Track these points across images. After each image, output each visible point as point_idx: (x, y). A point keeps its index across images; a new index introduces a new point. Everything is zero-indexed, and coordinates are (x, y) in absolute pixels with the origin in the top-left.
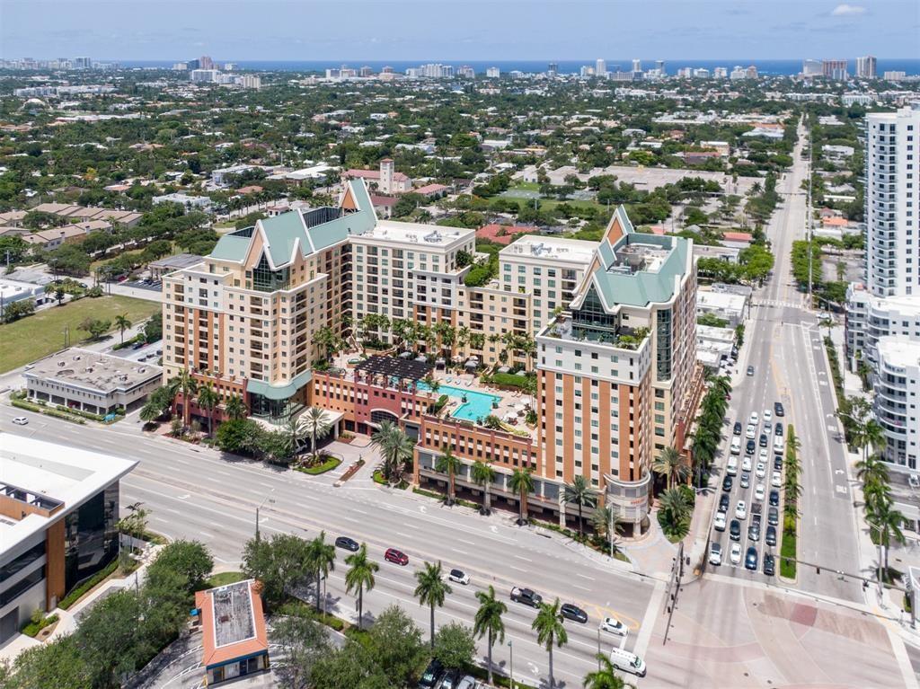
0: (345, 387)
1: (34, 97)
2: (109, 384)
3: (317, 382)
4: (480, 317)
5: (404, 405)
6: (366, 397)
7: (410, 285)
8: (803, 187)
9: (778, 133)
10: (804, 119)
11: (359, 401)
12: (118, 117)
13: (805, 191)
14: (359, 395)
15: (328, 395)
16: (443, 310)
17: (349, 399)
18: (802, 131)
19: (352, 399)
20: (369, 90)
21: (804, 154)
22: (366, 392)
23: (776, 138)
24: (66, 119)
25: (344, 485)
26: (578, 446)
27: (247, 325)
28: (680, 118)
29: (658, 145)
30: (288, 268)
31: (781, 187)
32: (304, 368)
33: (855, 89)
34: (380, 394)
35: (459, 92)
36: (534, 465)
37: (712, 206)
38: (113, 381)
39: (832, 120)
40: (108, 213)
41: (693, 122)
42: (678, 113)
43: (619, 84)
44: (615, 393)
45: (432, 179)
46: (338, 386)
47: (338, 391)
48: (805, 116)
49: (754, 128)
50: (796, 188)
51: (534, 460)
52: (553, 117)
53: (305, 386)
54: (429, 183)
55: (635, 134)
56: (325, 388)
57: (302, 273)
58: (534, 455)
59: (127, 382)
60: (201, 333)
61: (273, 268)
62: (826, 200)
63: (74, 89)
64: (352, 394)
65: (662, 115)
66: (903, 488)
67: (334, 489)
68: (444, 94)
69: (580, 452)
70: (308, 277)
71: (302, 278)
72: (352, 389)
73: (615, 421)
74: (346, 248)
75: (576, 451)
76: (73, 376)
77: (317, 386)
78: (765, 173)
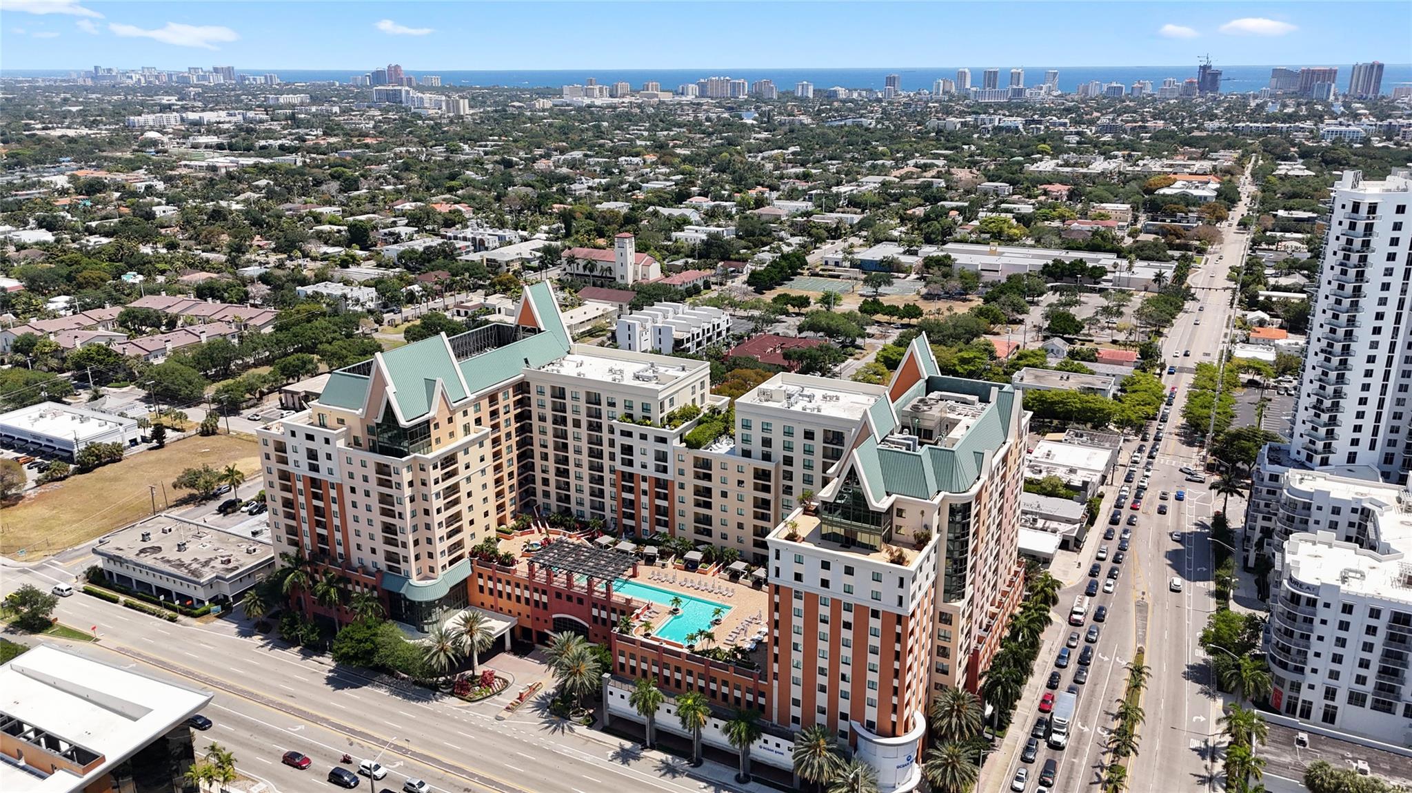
0: (518, 586)
1: (152, 129)
2: (206, 569)
3: (481, 576)
4: (708, 492)
5: (595, 612)
6: (545, 599)
7: (612, 443)
8: (1230, 278)
9: (1209, 191)
10: (1255, 165)
11: (537, 603)
12: (265, 161)
13: (1232, 284)
14: (536, 596)
15: (496, 593)
16: (657, 480)
17: (523, 601)
18: (1247, 187)
19: (527, 600)
20: (623, 119)
21: (1244, 224)
22: (544, 592)
23: (1205, 198)
24: (193, 163)
25: (510, 718)
26: (823, 689)
27: (374, 501)
28: (1067, 164)
29: (1026, 209)
30: (428, 422)
31: (1195, 280)
32: (460, 557)
33: (1343, 114)
34: (564, 597)
35: (749, 122)
36: (762, 707)
37: (1088, 306)
38: (212, 564)
39: (1296, 169)
40: (233, 311)
41: (1085, 170)
42: (1066, 156)
43: (985, 108)
44: (875, 623)
45: (690, 260)
46: (508, 583)
47: (508, 589)
48: (1256, 161)
49: (1175, 181)
50: (1221, 280)
51: (762, 701)
52: (880, 162)
53: (466, 580)
54: (686, 267)
55: (996, 192)
56: (490, 584)
57: (450, 427)
58: (763, 695)
59: (230, 566)
60: (317, 508)
61: (403, 422)
62: (1261, 298)
63: (209, 116)
64: (527, 594)
65: (1041, 160)
66: (1285, 751)
67: (496, 722)
68: (728, 125)
69: (825, 696)
70: (460, 431)
71: (452, 434)
72: (526, 588)
73: (873, 659)
74: (522, 387)
75: (820, 695)
76: (159, 556)
77: (481, 582)
78: (1177, 254)
